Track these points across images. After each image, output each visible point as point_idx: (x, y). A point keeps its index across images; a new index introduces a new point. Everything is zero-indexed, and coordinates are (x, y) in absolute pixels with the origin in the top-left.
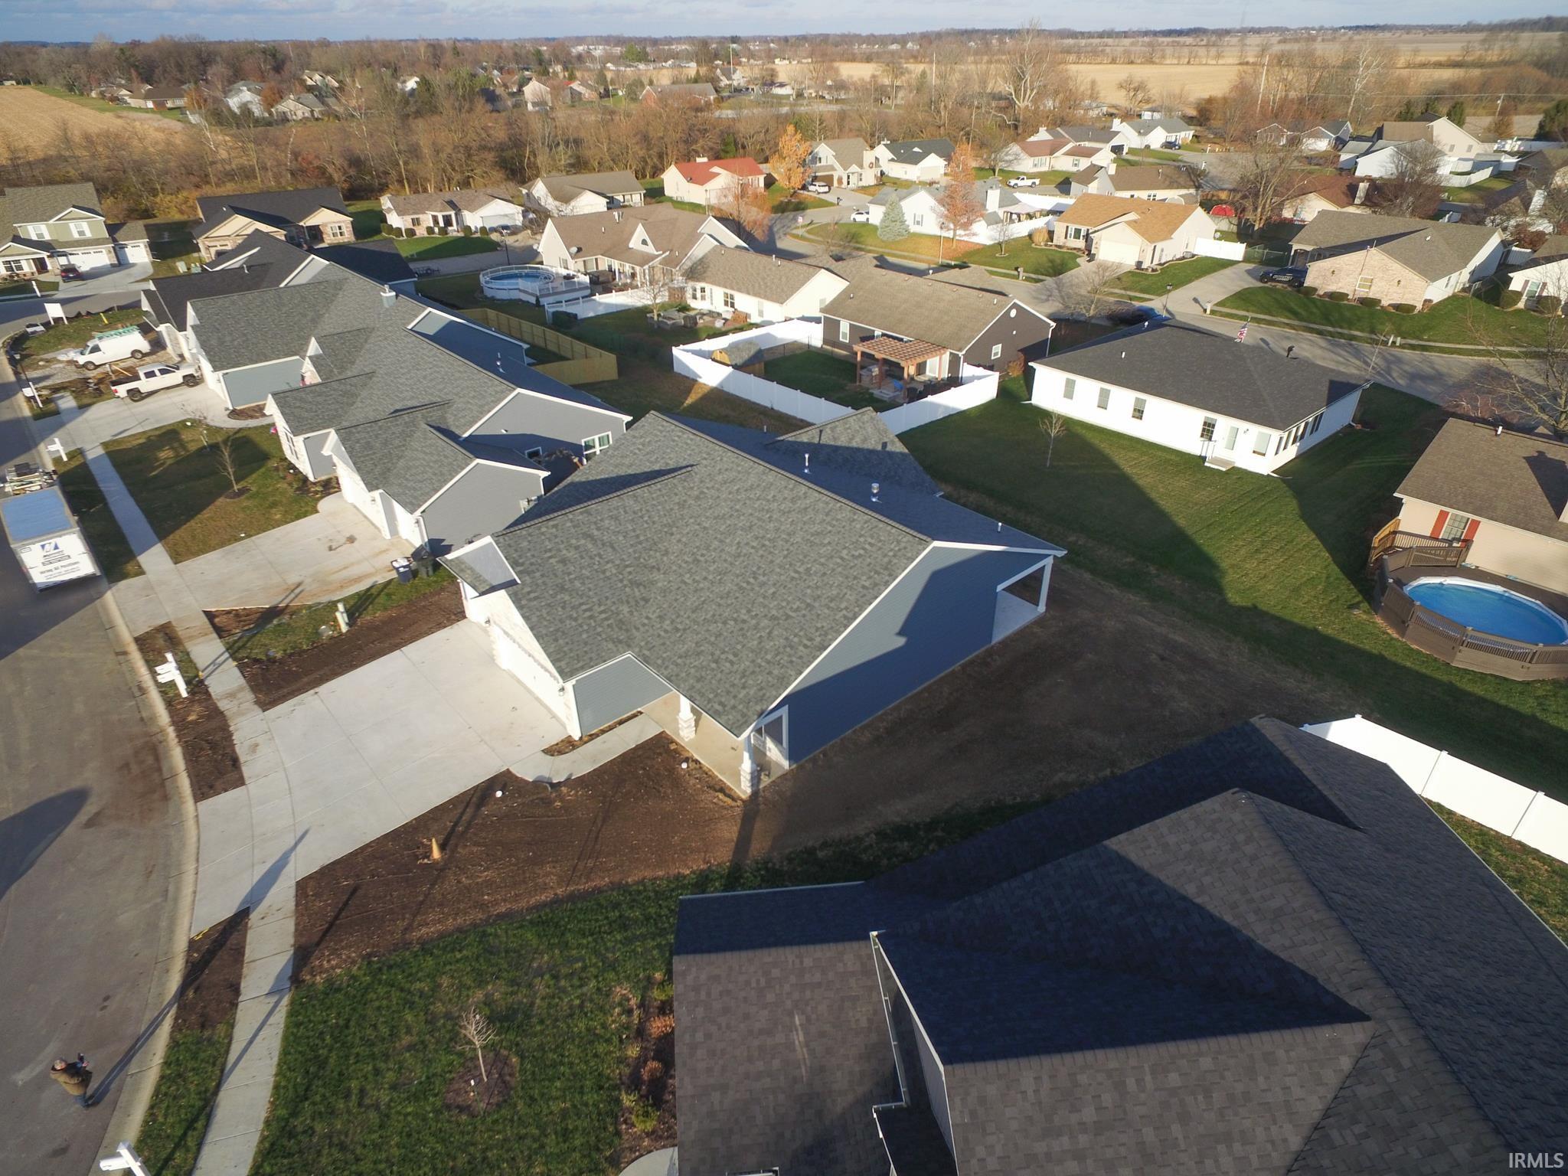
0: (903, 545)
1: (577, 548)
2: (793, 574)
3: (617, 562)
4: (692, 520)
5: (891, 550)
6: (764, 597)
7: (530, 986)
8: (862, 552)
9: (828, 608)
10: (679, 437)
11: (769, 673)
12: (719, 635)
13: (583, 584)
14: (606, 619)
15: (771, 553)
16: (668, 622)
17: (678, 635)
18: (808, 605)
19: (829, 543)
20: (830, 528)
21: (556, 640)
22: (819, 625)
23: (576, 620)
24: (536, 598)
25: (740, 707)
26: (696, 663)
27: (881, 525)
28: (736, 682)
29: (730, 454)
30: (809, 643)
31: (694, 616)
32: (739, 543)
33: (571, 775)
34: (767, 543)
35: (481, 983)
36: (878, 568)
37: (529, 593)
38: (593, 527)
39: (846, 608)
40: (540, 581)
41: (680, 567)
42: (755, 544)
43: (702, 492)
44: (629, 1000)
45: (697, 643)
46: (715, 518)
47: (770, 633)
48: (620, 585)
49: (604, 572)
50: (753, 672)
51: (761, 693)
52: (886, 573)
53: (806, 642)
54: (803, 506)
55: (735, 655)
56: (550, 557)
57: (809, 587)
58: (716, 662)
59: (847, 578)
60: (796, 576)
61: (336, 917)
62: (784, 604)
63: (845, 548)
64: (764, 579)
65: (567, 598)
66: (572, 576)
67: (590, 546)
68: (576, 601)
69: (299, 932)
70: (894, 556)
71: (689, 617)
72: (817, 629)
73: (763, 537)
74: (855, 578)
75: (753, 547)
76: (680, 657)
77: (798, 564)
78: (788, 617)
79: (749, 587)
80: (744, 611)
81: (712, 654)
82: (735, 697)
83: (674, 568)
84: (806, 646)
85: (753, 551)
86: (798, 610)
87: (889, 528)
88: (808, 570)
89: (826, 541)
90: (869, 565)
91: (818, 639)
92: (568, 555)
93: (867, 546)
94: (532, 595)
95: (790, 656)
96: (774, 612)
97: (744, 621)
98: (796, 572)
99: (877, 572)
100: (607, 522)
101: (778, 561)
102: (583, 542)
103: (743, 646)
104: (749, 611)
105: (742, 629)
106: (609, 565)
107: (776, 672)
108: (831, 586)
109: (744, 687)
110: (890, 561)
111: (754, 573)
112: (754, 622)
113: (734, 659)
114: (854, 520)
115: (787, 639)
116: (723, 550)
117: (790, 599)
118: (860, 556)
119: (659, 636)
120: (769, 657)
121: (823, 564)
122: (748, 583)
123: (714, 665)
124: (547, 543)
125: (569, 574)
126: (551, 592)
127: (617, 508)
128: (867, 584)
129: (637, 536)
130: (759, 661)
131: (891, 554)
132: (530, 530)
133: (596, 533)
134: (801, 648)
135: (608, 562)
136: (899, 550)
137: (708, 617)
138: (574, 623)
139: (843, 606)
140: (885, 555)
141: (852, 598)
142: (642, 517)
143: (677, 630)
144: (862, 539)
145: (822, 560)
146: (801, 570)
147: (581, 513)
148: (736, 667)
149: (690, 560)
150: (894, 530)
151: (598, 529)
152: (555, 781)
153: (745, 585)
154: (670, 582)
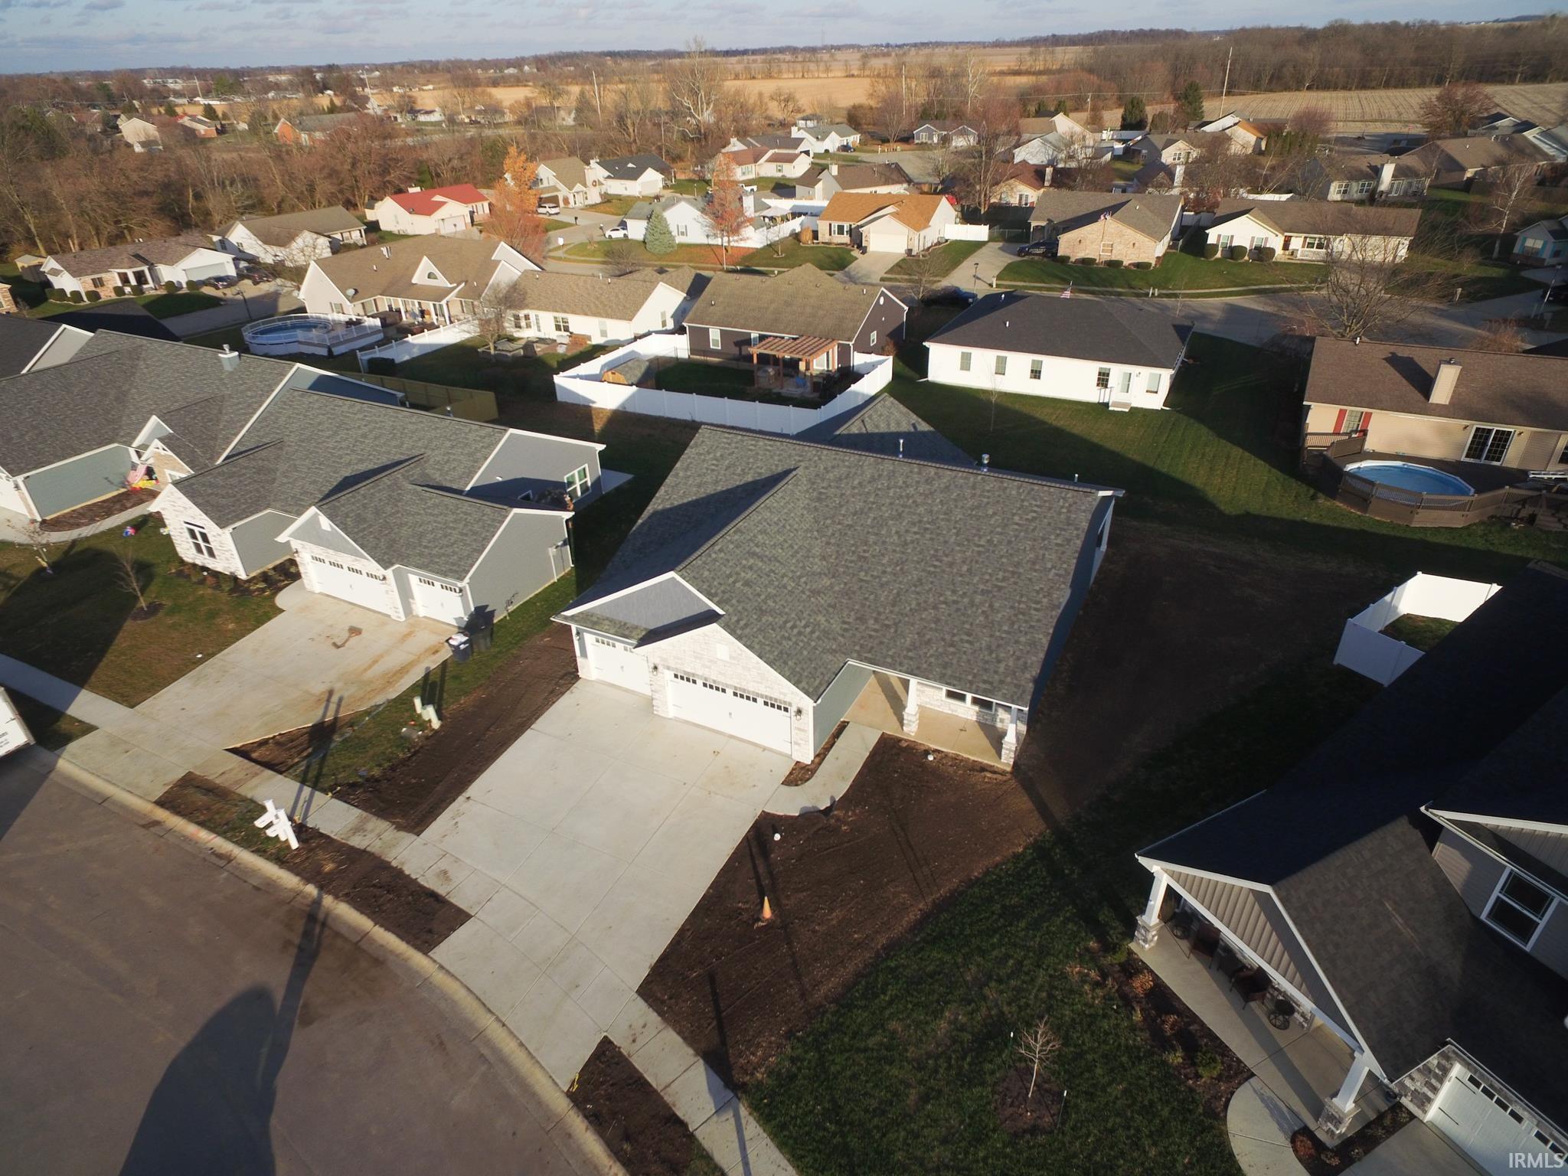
0: (1071, 500)
1: (751, 568)
2: (976, 549)
3: (790, 575)
4: (829, 522)
5: (1062, 507)
6: (961, 576)
7: (985, 998)
8: (1034, 515)
9: (1035, 571)
10: (755, 446)
11: (1017, 642)
12: (937, 621)
13: (775, 602)
14: (813, 632)
15: (938, 534)
16: (871, 622)
17: (892, 630)
18: (1013, 573)
19: (995, 514)
20: (985, 500)
21: (785, 663)
22: (1037, 588)
23: (789, 639)
24: (746, 625)
25: (1009, 679)
26: (931, 652)
27: (1036, 487)
28: (986, 658)
29: (825, 452)
30: (1039, 606)
31: (896, 609)
32: (897, 532)
33: (832, 798)
34: (928, 526)
35: (937, 1014)
36: (1061, 526)
37: (738, 621)
38: (752, 544)
39: (1054, 567)
40: (740, 608)
41: (847, 567)
42: (916, 529)
43: (821, 493)
44: (1087, 975)
45: (918, 634)
46: (855, 514)
47: (991, 606)
48: (804, 596)
49: (785, 587)
50: (999, 646)
51: (1021, 662)
52: (1072, 528)
53: (1034, 606)
54: (942, 486)
55: (969, 635)
56: (734, 582)
57: (1002, 557)
58: (952, 645)
59: (1035, 540)
60: (981, 549)
61: (718, 1011)
62: (987, 577)
63: (1014, 515)
64: (950, 559)
65: (770, 619)
66: (763, 597)
67: (760, 564)
68: (780, 621)
69: (690, 1039)
70: (1069, 511)
71: (891, 612)
72: (1038, 592)
73: (920, 522)
74: (1043, 539)
75: (915, 533)
76: (909, 650)
77: (976, 538)
78: (1000, 589)
79: (938, 570)
80: (949, 593)
81: (943, 639)
82: (996, 672)
83: (842, 570)
84: (1035, 609)
85: (918, 536)
86: (1004, 579)
87: (1046, 488)
88: (990, 541)
89: (990, 512)
90: (1049, 524)
91: (1045, 600)
92: (748, 576)
93: (1035, 509)
94: (742, 623)
95: (1026, 622)
96: (981, 587)
97: (955, 602)
98: (979, 546)
99: (1061, 529)
100: (760, 537)
101: (952, 540)
102: (752, 561)
103: (971, 624)
104: (954, 592)
105: (958, 610)
106: (786, 579)
107: (1023, 639)
108: (1025, 550)
109: (999, 661)
110: (1068, 518)
111: (934, 556)
112: (966, 600)
113: (971, 639)
114: (1006, 488)
115: (1012, 607)
116: (884, 542)
117: (990, 571)
118: (1034, 519)
119: (871, 636)
120: (1006, 628)
121: (1001, 534)
122: (935, 566)
123: (952, 649)
124: (724, 569)
125: (759, 595)
126: (755, 617)
127: (760, 522)
128: (1059, 541)
129: (791, 546)
130: (998, 634)
131: (1064, 510)
132: (704, 559)
133: (758, 550)
134: (1033, 612)
135: (783, 577)
136: (1070, 505)
137: (913, 606)
138: (790, 643)
139: (1049, 565)
140: (1060, 513)
141: (1054, 556)
142: (784, 527)
143: (888, 626)
144: (1026, 503)
145: (999, 530)
146: (982, 542)
147: (735, 532)
148: (977, 645)
149: (854, 558)
150: (1052, 490)
151: (757, 545)
152: (822, 808)
153: (932, 569)
154: (845, 584)
